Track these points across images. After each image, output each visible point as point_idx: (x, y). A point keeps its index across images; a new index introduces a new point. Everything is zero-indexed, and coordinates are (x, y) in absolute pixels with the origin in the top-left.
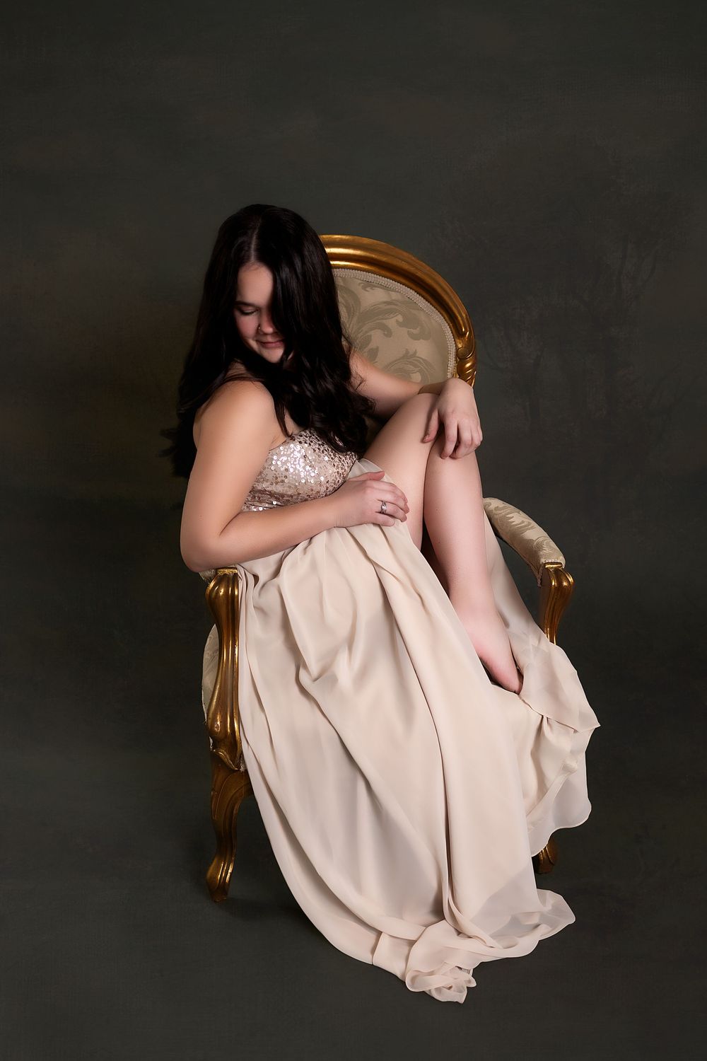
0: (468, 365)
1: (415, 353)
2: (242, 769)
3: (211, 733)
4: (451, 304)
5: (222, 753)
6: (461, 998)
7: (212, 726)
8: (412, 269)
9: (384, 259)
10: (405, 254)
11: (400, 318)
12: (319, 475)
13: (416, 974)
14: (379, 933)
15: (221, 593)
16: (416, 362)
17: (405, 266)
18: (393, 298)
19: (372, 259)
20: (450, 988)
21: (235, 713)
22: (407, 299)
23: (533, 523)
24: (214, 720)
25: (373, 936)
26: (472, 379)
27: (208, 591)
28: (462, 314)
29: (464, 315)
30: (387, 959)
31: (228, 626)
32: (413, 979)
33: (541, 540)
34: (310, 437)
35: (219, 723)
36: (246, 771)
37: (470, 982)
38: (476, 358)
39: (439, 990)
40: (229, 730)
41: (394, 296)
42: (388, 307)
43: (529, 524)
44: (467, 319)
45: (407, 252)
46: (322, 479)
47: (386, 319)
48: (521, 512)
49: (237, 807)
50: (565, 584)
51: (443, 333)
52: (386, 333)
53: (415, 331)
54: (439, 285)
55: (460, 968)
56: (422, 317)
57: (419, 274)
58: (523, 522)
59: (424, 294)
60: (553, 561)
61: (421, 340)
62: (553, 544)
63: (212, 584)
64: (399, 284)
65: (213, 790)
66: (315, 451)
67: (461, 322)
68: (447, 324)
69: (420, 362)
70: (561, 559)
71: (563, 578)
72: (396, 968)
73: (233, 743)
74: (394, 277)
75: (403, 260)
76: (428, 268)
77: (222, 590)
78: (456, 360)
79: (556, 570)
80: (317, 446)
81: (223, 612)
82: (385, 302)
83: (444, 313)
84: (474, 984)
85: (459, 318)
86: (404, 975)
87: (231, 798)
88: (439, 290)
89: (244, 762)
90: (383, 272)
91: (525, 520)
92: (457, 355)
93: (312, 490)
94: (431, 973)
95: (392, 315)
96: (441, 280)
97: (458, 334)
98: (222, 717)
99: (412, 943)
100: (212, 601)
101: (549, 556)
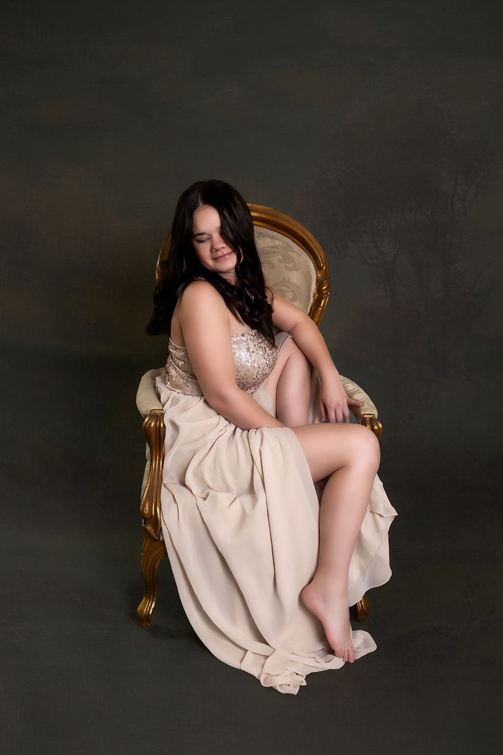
0: (324, 288)
1: (289, 279)
2: (161, 539)
3: (142, 514)
4: (314, 248)
5: (149, 528)
6: (295, 691)
7: (143, 509)
8: (290, 226)
9: (272, 219)
10: (286, 216)
11: (280, 257)
12: (254, 362)
13: (267, 675)
14: (246, 651)
15: (152, 425)
16: (289, 285)
17: (286, 224)
18: (277, 244)
19: (264, 218)
20: (289, 685)
21: (158, 503)
22: (286, 245)
23: (361, 390)
24: (144, 506)
25: (243, 652)
26: (326, 297)
27: (144, 424)
28: (321, 255)
29: (322, 256)
30: (249, 666)
31: (156, 447)
32: (266, 679)
33: (364, 400)
34: (254, 336)
35: (147, 508)
36: (164, 540)
37: (302, 682)
38: (329, 283)
39: (281, 686)
40: (153, 513)
41: (278, 243)
42: (273, 249)
43: (358, 390)
44: (325, 260)
45: (286, 214)
46: (256, 365)
47: (271, 257)
48: (354, 383)
49: (157, 564)
50: (376, 428)
51: (308, 267)
52: (271, 266)
53: (289, 266)
54: (307, 236)
55: (297, 674)
56: (295, 256)
57: (294, 229)
58: (354, 389)
59: (297, 241)
60: (369, 413)
61: (293, 271)
62: (371, 403)
63: (147, 419)
64: (281, 235)
65: (142, 552)
66: (255, 346)
67: (320, 260)
68: (311, 261)
69: (292, 285)
70: (375, 412)
71: (375, 424)
72: (254, 671)
73: (156, 522)
74: (278, 230)
75: (285, 220)
76: (300, 225)
77: (153, 424)
78: (316, 284)
79: (371, 419)
80: (257, 343)
81: (153, 437)
82: (271, 247)
83: (309, 254)
84: (305, 684)
85: (319, 258)
86: (260, 676)
87: (154, 557)
88: (306, 239)
89: (162, 535)
90: (271, 227)
91: (356, 388)
92: (317, 281)
93: (248, 371)
94: (278, 675)
95: (275, 255)
96: (308, 233)
97: (318, 267)
98: (149, 504)
99: (266, 657)
100: (146, 431)
101: (367, 410)
